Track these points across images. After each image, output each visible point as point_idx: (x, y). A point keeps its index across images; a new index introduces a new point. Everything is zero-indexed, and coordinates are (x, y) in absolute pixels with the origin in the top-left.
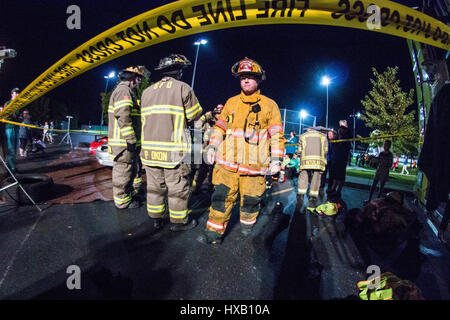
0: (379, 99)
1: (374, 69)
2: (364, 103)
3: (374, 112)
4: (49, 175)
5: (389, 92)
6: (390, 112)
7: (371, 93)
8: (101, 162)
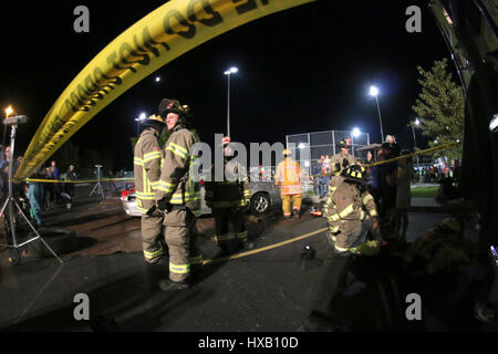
0: (431, 100)
1: (420, 68)
2: (416, 109)
3: (429, 117)
4: (73, 228)
5: (442, 91)
6: (447, 113)
7: (421, 96)
8: (128, 212)
